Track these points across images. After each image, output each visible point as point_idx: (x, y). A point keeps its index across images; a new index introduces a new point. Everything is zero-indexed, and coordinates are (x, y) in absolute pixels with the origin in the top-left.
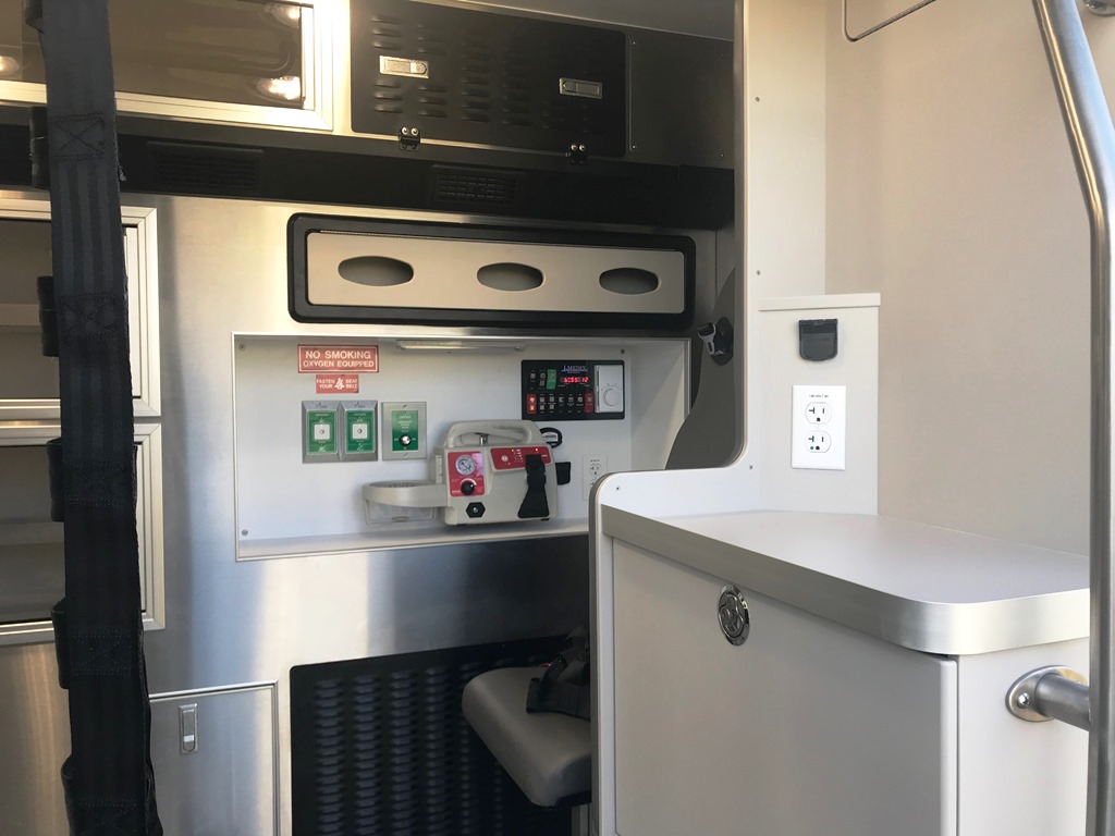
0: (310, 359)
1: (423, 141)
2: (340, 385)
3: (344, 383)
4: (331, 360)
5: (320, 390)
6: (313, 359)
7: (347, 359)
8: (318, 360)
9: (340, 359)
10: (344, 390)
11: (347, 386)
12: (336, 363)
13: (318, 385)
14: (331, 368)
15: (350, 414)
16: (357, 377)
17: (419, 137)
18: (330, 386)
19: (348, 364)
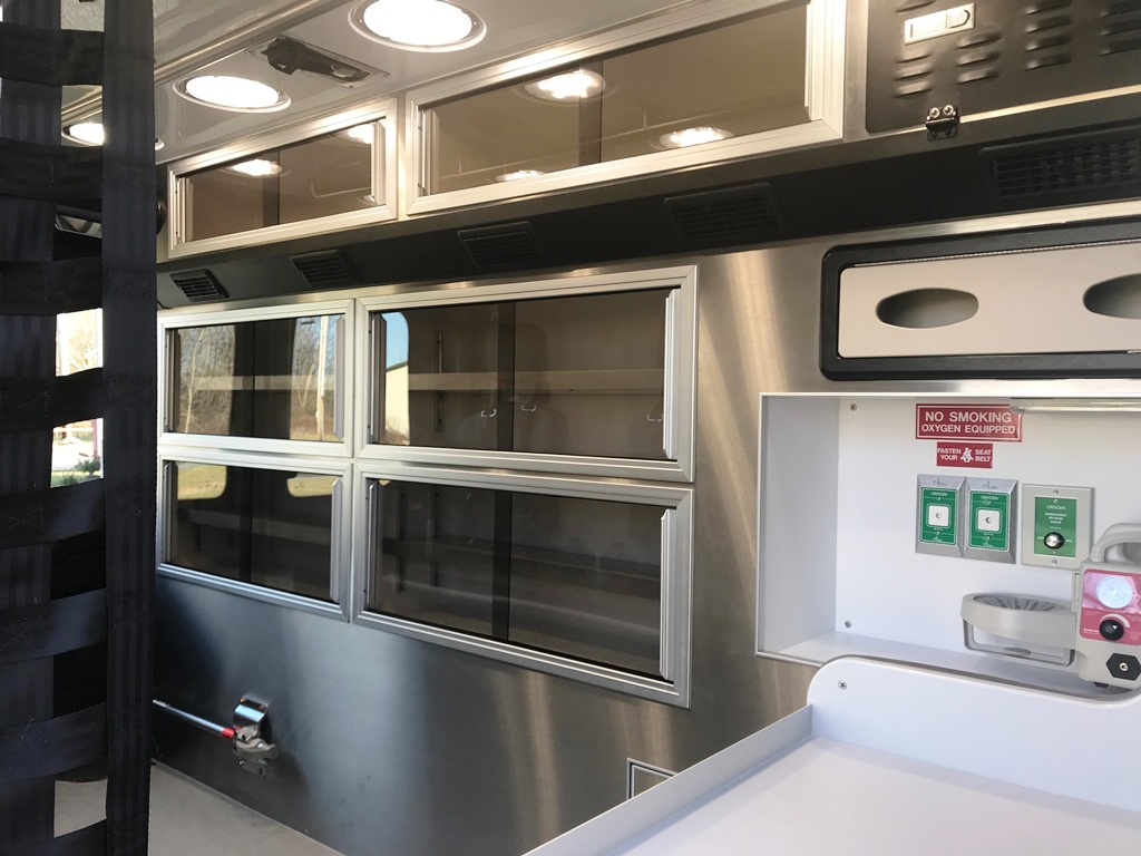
0: (929, 422)
1: (964, 120)
2: (967, 456)
3: (973, 455)
4: (957, 423)
5: (941, 462)
6: (935, 422)
7: (978, 423)
8: (941, 423)
9: (970, 423)
10: (973, 464)
11: (977, 459)
12: (963, 429)
13: (939, 454)
14: (957, 434)
15: (976, 497)
16: (990, 447)
17: (957, 117)
18: (954, 457)
19: (979, 430)
